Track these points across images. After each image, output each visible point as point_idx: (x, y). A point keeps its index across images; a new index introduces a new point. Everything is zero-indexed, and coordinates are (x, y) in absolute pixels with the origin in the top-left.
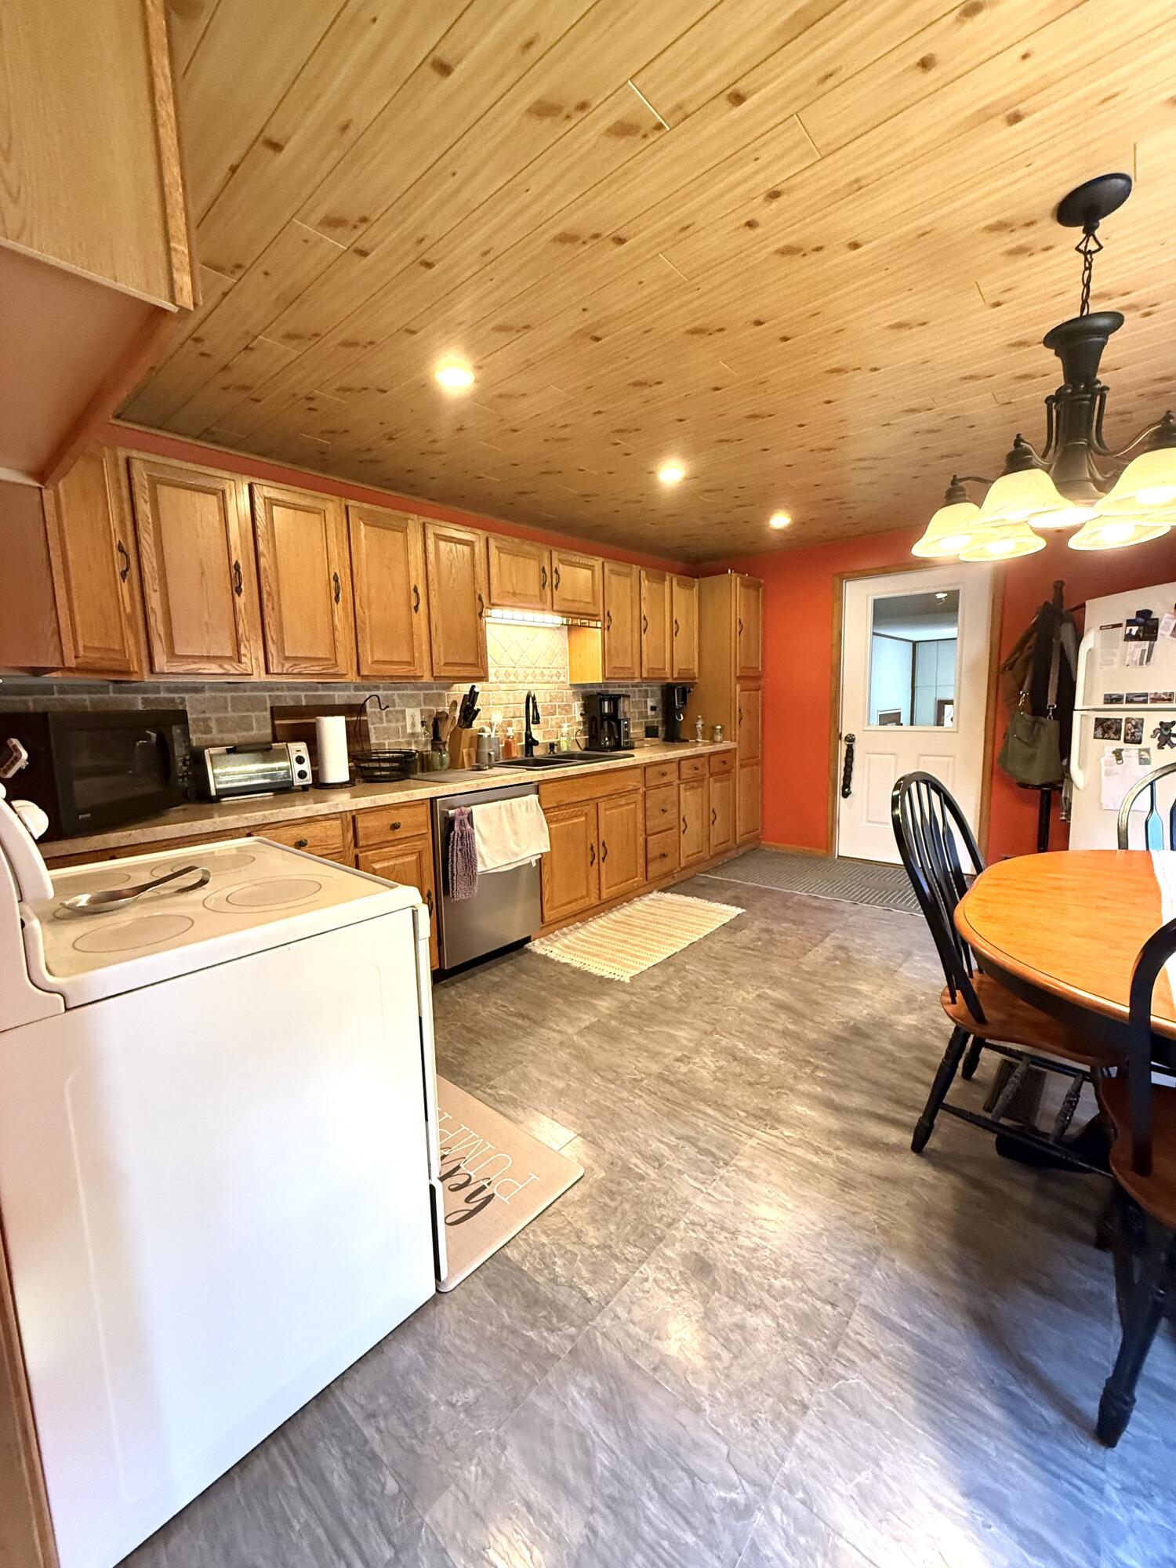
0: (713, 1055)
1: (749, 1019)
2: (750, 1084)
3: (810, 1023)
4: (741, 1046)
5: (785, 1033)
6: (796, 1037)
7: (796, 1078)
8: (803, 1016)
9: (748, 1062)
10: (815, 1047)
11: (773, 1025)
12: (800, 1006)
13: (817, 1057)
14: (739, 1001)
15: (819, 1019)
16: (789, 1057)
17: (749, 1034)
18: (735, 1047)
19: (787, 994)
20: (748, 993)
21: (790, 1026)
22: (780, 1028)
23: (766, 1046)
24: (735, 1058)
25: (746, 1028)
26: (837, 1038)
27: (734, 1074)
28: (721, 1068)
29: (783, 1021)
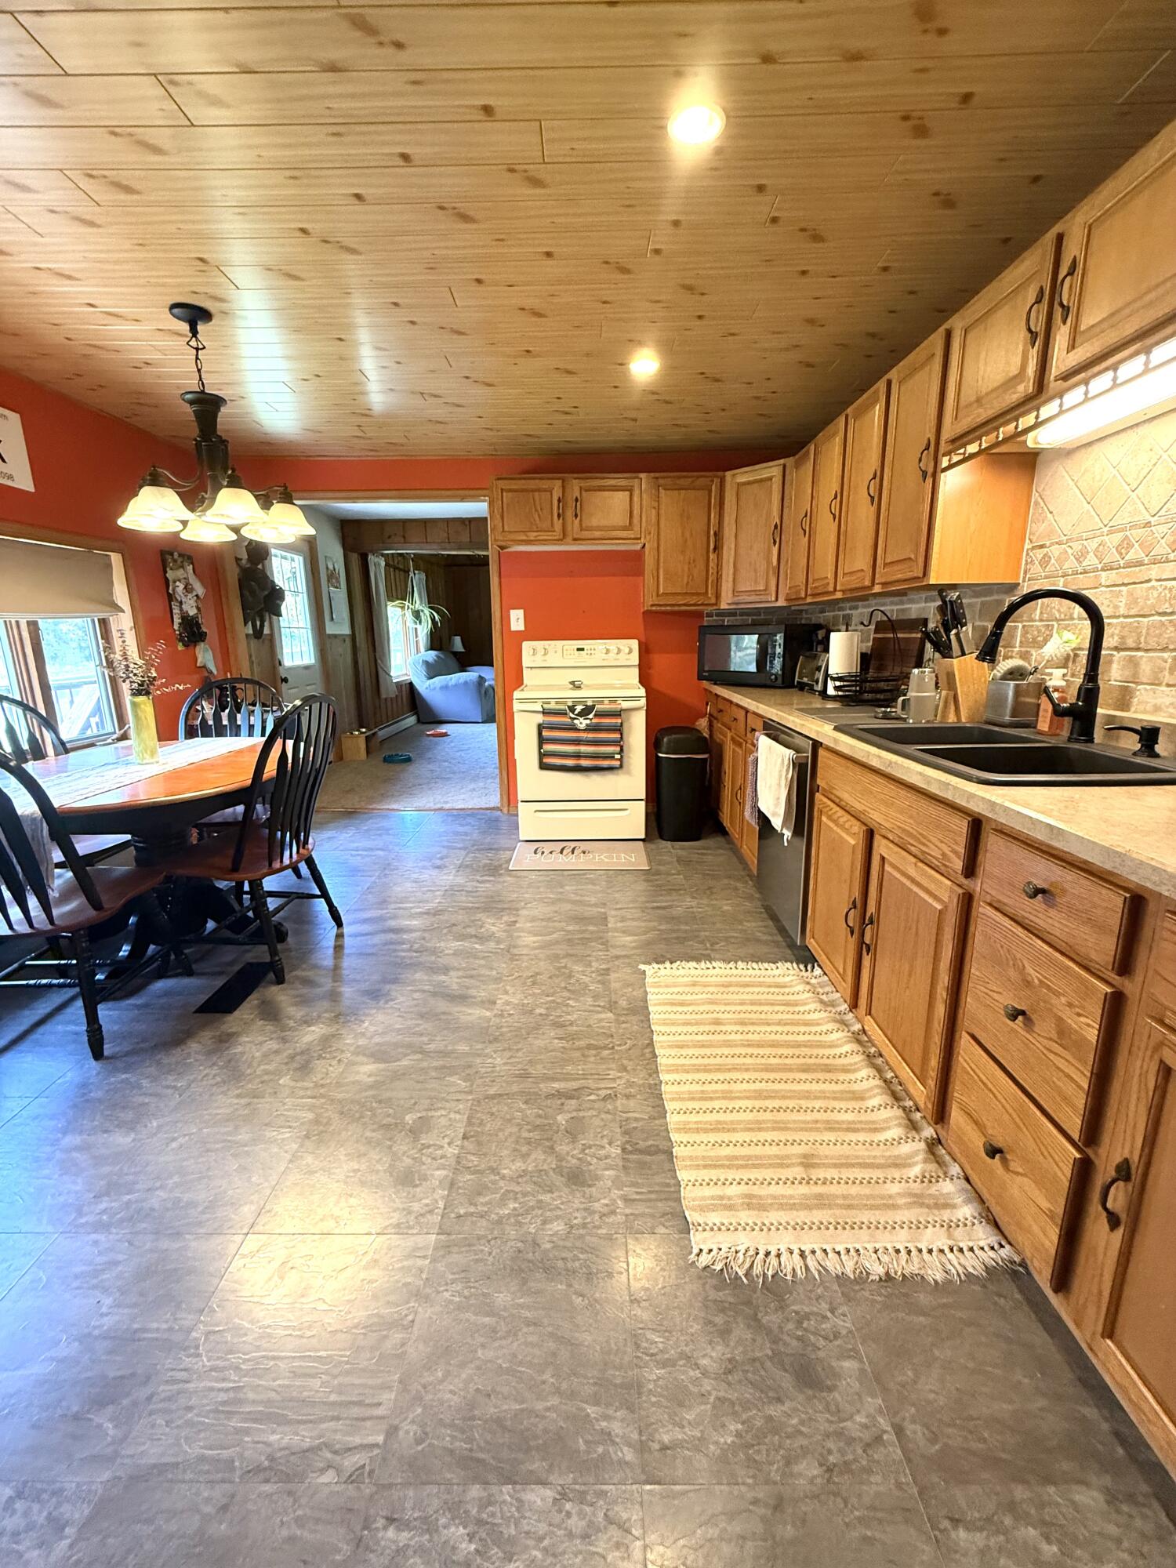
0: (494, 933)
1: (483, 971)
2: (454, 925)
3: (426, 988)
4: (477, 946)
5: (446, 970)
6: (433, 969)
7: (424, 939)
8: (434, 994)
9: (462, 937)
10: (415, 966)
11: (461, 973)
12: (442, 1005)
13: (411, 958)
14: (511, 990)
15: (416, 995)
16: (434, 951)
17: (476, 957)
18: (481, 944)
19: (464, 1019)
20: (507, 1003)
21: (442, 978)
22: (452, 973)
23: (456, 954)
24: (476, 936)
25: (482, 962)
26: (395, 981)
27: (469, 926)
28: (481, 927)
29: (452, 981)
